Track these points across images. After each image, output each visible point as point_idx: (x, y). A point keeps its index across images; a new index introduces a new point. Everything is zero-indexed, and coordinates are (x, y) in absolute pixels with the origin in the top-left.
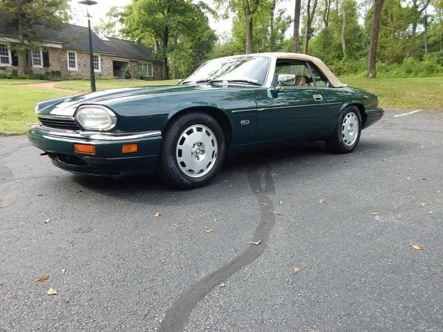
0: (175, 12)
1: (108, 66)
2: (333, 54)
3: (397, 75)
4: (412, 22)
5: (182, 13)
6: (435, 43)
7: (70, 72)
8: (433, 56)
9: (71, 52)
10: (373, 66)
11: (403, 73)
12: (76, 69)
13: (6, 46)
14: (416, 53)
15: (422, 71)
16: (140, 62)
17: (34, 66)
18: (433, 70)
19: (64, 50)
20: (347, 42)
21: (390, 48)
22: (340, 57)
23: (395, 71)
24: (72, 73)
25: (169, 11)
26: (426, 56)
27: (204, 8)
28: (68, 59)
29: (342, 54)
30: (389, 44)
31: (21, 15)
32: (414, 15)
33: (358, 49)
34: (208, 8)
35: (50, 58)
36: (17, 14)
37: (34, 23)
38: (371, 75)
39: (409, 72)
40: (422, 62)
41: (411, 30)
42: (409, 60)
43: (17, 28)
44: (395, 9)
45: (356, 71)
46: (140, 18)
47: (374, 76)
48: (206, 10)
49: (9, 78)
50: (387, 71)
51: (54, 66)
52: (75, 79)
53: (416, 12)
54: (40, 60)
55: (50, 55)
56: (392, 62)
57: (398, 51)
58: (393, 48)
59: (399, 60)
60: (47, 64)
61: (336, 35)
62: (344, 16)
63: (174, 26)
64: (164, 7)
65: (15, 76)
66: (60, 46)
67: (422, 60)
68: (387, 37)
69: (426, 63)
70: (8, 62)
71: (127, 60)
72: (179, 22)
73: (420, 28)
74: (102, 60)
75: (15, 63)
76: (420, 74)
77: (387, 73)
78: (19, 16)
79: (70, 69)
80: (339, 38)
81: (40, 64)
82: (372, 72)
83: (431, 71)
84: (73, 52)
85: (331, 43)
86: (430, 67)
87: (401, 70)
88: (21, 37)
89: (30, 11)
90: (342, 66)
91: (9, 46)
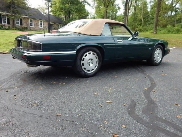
0: (73, 4)
1: (46, 26)
2: (138, 23)
3: (164, 33)
4: (170, 11)
5: (77, 4)
6: (179, 19)
7: (31, 27)
8: (179, 25)
9: (31, 19)
10: (156, 29)
11: (167, 32)
12: (33, 26)
13: (5, 16)
14: (172, 23)
15: (175, 31)
16: (58, 24)
17: (16, 25)
18: (179, 31)
19: (28, 18)
20: (144, 18)
21: (161, 21)
22: (140, 25)
23: (164, 31)
24: (31, 28)
25: (71, 3)
26: (176, 25)
27: (85, 3)
28: (30, 22)
29: (142, 23)
30: (161, 20)
31: (12, 3)
32: (171, 8)
33: (148, 21)
34: (87, 2)
35: (23, 21)
36: (10, 3)
37: (17, 7)
38: (155, 32)
39: (169, 31)
40: (174, 28)
41: (170, 14)
42: (169, 27)
43: (10, 9)
44: (164, 5)
45: (147, 31)
46: (59, 6)
47: (156, 33)
48: (86, 3)
49: (7, 29)
50: (160, 31)
51: (24, 25)
52: (33, 31)
53: (173, 7)
54: (19, 22)
55: (23, 20)
56: (162, 27)
57: (165, 23)
58: (162, 21)
59: (165, 26)
60: (21, 24)
61: (139, 16)
62: (143, 7)
63: (73, 9)
64: (69, 2)
65: (9, 29)
66: (27, 17)
67: (174, 27)
68: (160, 17)
69: (176, 28)
70: (6, 23)
71: (53, 23)
72: (75, 8)
73: (174, 13)
74: (43, 23)
75: (9, 23)
76: (174, 32)
77: (160, 32)
78: (11, 4)
79: (30, 26)
80: (140, 17)
81: (19, 24)
82: (155, 31)
83: (178, 31)
84: (32, 19)
85: (137, 19)
86: (178, 29)
87: (166, 30)
88: (12, 12)
89: (16, 2)
90: (141, 28)
91: (6, 16)
